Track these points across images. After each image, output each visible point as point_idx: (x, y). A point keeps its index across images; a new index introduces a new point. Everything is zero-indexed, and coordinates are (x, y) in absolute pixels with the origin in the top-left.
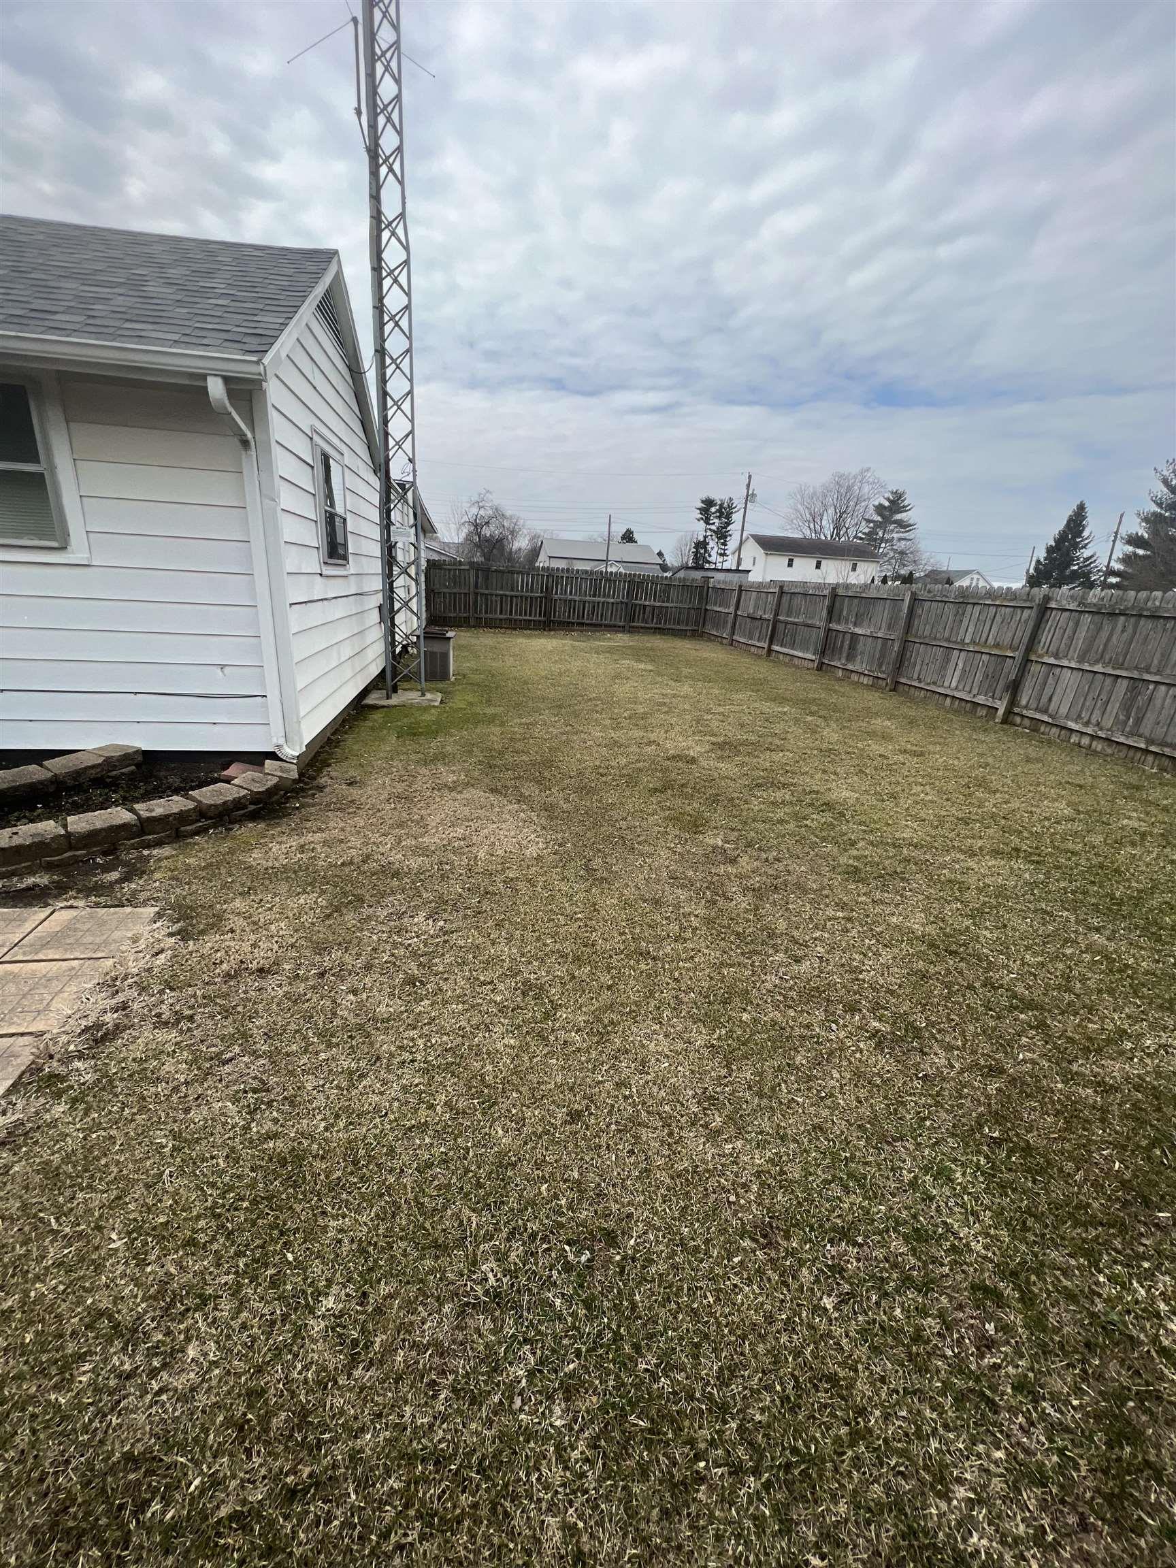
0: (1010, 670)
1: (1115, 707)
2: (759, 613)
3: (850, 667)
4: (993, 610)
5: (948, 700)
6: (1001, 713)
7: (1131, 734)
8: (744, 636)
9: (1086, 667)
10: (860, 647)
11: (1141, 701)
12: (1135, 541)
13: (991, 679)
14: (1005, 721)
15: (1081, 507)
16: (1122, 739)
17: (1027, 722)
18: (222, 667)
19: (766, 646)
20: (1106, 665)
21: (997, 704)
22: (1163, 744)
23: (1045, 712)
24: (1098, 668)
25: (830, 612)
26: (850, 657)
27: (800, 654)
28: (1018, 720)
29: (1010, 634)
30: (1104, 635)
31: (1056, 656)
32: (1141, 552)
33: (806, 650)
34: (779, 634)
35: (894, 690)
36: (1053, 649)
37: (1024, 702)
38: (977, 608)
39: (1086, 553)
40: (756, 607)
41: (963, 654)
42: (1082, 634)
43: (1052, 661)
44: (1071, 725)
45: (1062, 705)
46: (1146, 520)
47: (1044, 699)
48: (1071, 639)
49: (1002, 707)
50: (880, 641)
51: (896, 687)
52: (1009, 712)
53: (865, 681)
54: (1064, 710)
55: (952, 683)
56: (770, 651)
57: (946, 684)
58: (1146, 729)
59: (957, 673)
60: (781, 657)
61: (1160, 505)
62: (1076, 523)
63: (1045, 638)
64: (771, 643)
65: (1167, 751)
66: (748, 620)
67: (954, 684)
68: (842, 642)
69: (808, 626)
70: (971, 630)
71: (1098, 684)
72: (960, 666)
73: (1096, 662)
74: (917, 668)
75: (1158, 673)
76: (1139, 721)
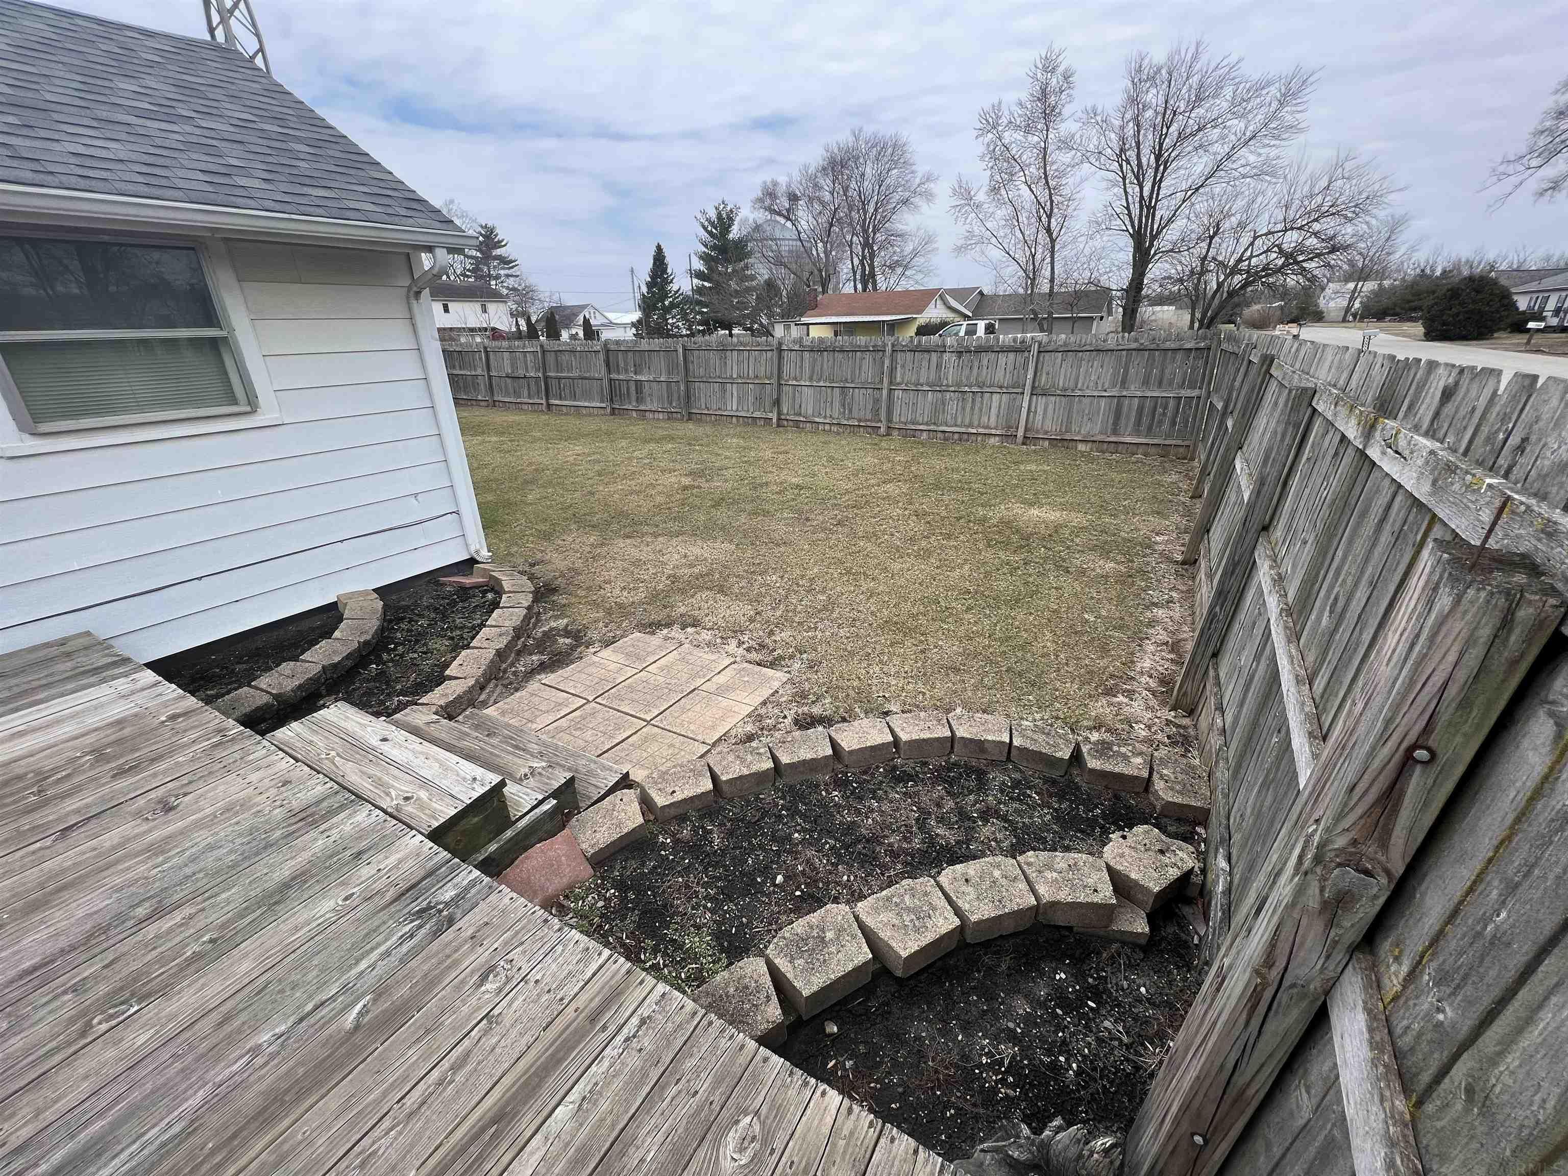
0: (770, 392)
1: (837, 404)
2: (521, 373)
3: (642, 408)
4: (746, 353)
5: (734, 419)
6: (775, 420)
7: (848, 419)
8: (507, 394)
9: (815, 384)
10: (646, 390)
11: (848, 400)
12: (699, 275)
13: (759, 399)
14: (778, 426)
15: (659, 248)
16: (846, 422)
17: (791, 423)
18: (416, 495)
19: (544, 401)
20: (825, 381)
21: (770, 415)
22: (867, 420)
23: (800, 415)
24: (821, 384)
25: (608, 365)
26: (640, 400)
27: (586, 404)
28: (785, 423)
29: (763, 369)
30: (819, 363)
31: (795, 379)
32: (706, 284)
33: (591, 399)
34: (554, 389)
35: (690, 419)
36: (792, 375)
37: (785, 411)
38: (735, 353)
39: (675, 288)
40: (513, 365)
41: (735, 386)
42: (806, 365)
43: (794, 383)
44: (817, 420)
45: (809, 409)
46: (701, 258)
47: (797, 407)
48: (801, 367)
49: (774, 416)
50: (664, 384)
51: (690, 417)
52: (779, 419)
53: (661, 416)
54: (810, 412)
55: (732, 406)
56: (549, 406)
57: (729, 408)
58: (855, 414)
59: (735, 400)
60: (564, 409)
61: (706, 246)
62: (659, 260)
63: (785, 369)
64: (547, 399)
65: (869, 424)
66: (509, 381)
67: (734, 408)
68: (628, 389)
69: (586, 378)
70: (735, 367)
71: (823, 393)
72: (735, 394)
73: (819, 380)
74: (703, 400)
75: (852, 382)
76: (850, 411)
